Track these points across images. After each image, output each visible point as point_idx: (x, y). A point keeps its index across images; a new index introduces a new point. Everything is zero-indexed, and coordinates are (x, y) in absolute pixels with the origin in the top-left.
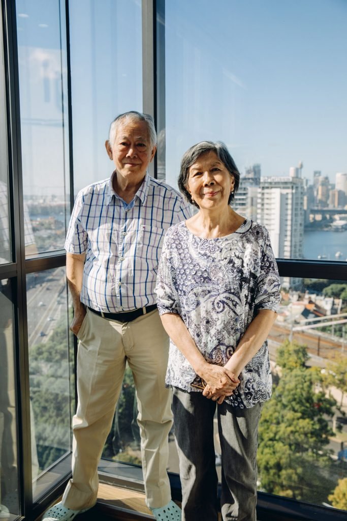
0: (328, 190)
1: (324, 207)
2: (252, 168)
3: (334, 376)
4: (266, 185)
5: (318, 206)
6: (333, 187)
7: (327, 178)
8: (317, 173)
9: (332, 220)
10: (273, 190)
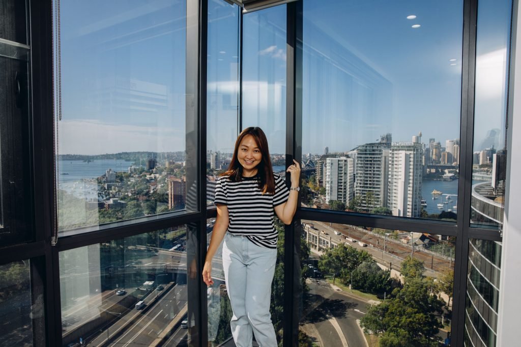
0: (440, 152)
1: (437, 163)
2: (385, 136)
3: (443, 285)
4: (395, 148)
5: (432, 163)
6: (444, 150)
7: (439, 144)
8: (432, 140)
9: (443, 173)
10: (400, 152)
